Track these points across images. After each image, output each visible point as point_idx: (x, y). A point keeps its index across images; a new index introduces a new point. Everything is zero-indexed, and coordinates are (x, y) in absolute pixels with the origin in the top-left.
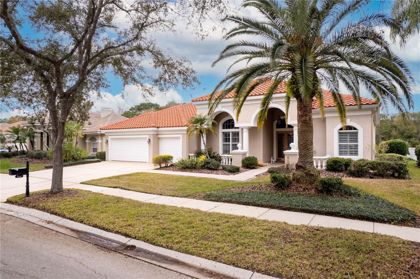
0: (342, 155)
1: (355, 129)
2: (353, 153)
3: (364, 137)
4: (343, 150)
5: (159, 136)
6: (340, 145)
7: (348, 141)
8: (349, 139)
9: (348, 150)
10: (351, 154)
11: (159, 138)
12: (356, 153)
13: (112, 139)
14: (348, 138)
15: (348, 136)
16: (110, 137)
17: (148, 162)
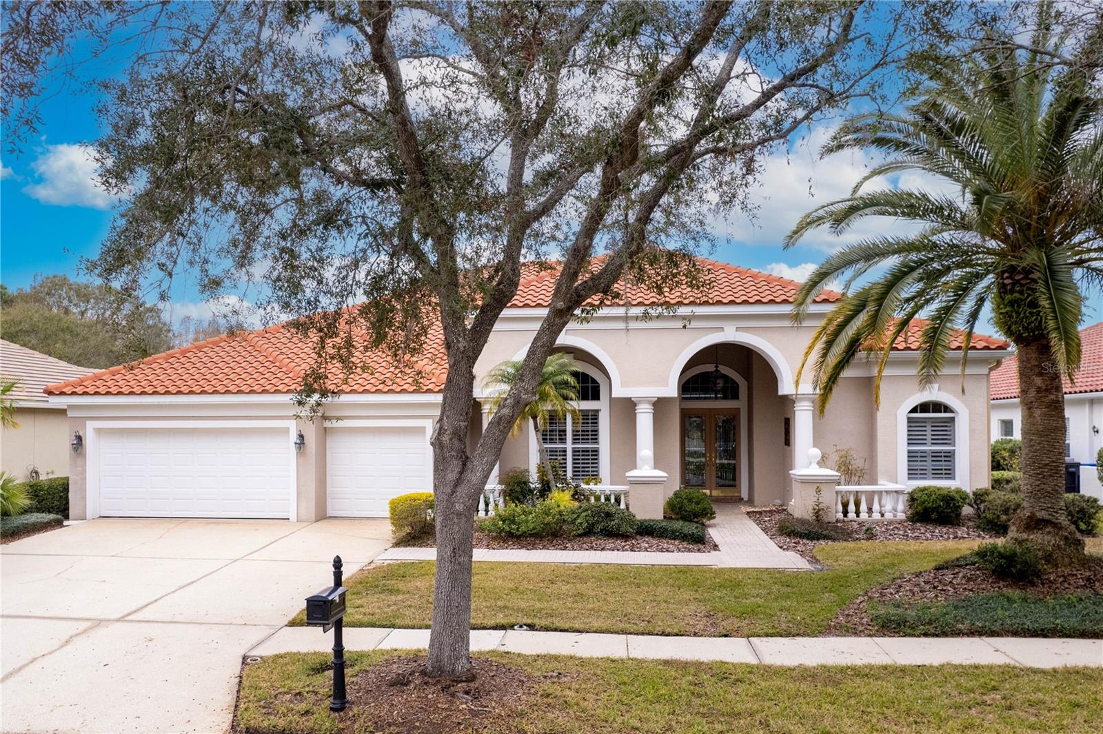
0: (916, 479)
1: (947, 409)
2: (944, 472)
3: (972, 432)
4: (918, 465)
5: (327, 424)
6: (909, 452)
7: (929, 441)
8: (929, 437)
9: (929, 465)
10: (937, 474)
11: (325, 428)
12: (949, 473)
13: (99, 431)
14: (929, 433)
15: (929, 428)
16: (91, 426)
17: (293, 518)
